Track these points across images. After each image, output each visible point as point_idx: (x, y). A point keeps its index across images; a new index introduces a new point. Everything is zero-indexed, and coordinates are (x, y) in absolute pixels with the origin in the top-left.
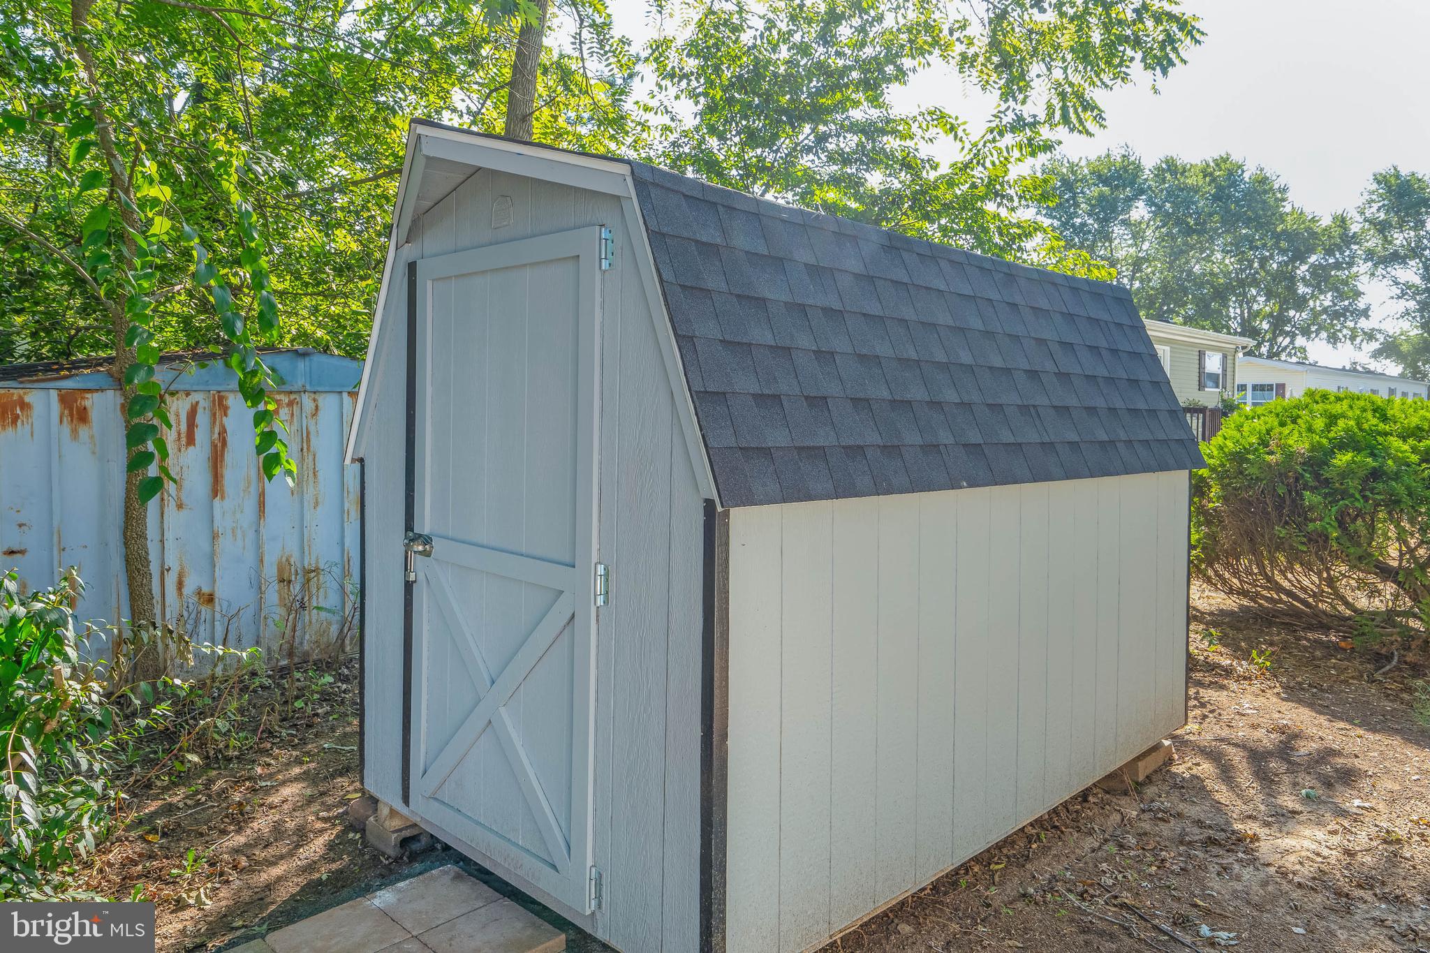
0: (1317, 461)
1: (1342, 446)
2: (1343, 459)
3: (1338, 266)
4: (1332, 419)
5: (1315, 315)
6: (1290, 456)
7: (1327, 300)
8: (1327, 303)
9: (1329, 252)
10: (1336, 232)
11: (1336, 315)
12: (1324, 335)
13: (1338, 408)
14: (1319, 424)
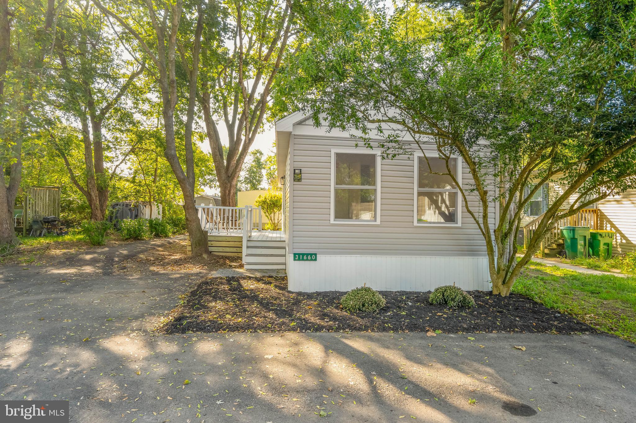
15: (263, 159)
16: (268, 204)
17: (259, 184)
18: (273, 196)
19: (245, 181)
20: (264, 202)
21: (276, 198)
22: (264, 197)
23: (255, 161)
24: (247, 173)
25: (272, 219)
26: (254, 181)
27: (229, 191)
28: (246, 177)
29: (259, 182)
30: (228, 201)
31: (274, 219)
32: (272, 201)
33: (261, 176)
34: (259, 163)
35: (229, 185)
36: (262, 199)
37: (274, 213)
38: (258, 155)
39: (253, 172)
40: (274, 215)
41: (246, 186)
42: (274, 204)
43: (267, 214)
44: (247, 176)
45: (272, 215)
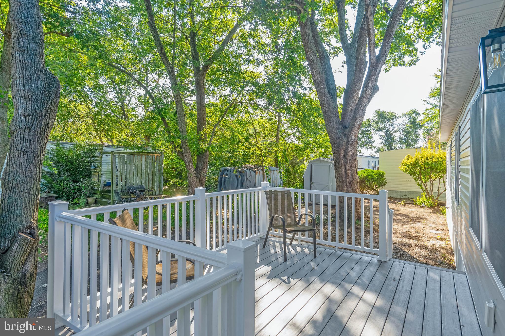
0: (367, 177)
1: (369, 176)
2: (369, 177)
3: (367, 131)
4: (368, 173)
5: (363, 142)
6: (364, 176)
7: (365, 139)
8: (365, 140)
9: (366, 128)
10: (367, 123)
11: (367, 143)
12: (365, 147)
13: (369, 171)
14: (367, 173)
15: (420, 119)
16: (420, 167)
17: (415, 143)
18: (430, 156)
19: (400, 141)
20: (415, 165)
21: (434, 160)
22: (414, 158)
23: (410, 121)
24: (402, 133)
25: (429, 189)
26: (410, 141)
27: (346, 151)
28: (400, 138)
29: (415, 141)
30: (343, 167)
31: (432, 190)
32: (428, 164)
33: (417, 136)
34: (415, 123)
35: (345, 140)
36: (412, 160)
37: (432, 181)
38: (414, 115)
39: (409, 132)
40: (432, 184)
41: (402, 146)
42: (431, 168)
43: (420, 182)
44: (402, 136)
45: (428, 183)
